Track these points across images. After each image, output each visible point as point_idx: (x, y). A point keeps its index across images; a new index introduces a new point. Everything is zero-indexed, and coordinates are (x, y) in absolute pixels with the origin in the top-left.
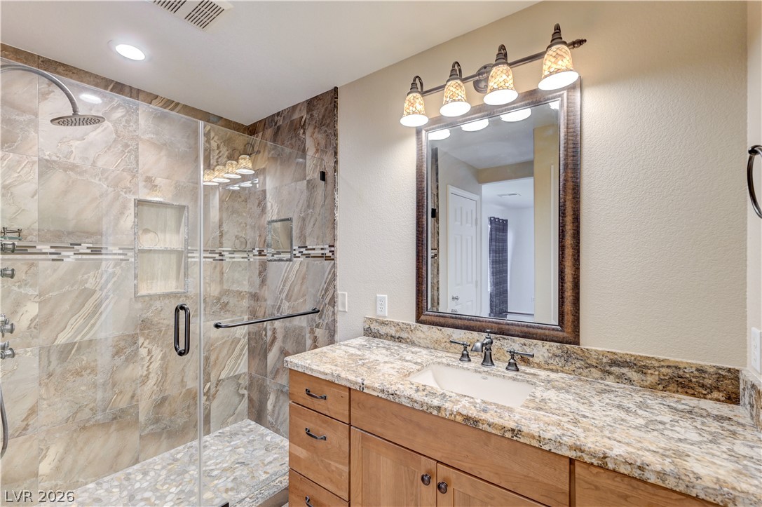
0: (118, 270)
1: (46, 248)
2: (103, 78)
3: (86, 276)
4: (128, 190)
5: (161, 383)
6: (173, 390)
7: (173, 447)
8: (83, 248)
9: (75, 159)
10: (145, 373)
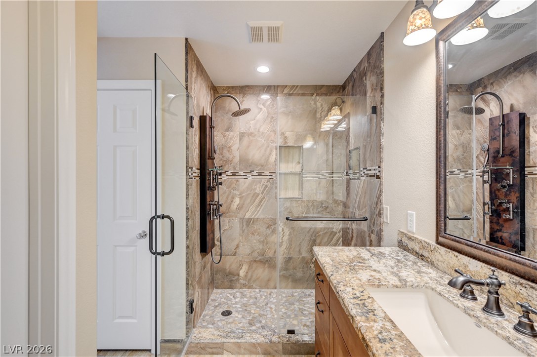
0: (269, 184)
1: (242, 173)
2: (262, 86)
3: (256, 187)
4: (273, 141)
5: (289, 248)
6: (295, 255)
7: (295, 288)
8: (255, 173)
9: (252, 130)
10: (281, 241)
